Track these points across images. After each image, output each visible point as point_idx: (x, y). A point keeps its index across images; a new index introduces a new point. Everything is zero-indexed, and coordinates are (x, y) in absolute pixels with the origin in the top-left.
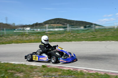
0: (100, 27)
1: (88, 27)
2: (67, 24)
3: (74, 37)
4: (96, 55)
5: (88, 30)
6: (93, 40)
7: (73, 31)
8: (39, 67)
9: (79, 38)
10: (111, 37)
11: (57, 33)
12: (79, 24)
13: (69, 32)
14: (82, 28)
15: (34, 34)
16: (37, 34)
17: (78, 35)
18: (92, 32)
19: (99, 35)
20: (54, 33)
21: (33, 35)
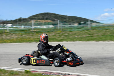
0: (98, 24)
1: (83, 24)
2: (57, 21)
3: (66, 36)
4: (91, 58)
5: (83, 27)
6: (88, 40)
7: (65, 29)
8: (21, 72)
9: (71, 37)
10: (110, 36)
11: (44, 31)
12: (72, 21)
13: (60, 30)
14: (76, 25)
15: (16, 32)
16: (20, 32)
17: (71, 33)
18: (88, 30)
19: (96, 34)
20: (41, 31)
21: (16, 34)
